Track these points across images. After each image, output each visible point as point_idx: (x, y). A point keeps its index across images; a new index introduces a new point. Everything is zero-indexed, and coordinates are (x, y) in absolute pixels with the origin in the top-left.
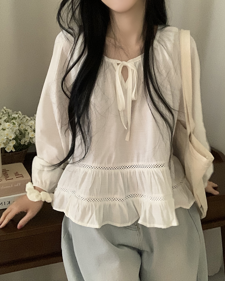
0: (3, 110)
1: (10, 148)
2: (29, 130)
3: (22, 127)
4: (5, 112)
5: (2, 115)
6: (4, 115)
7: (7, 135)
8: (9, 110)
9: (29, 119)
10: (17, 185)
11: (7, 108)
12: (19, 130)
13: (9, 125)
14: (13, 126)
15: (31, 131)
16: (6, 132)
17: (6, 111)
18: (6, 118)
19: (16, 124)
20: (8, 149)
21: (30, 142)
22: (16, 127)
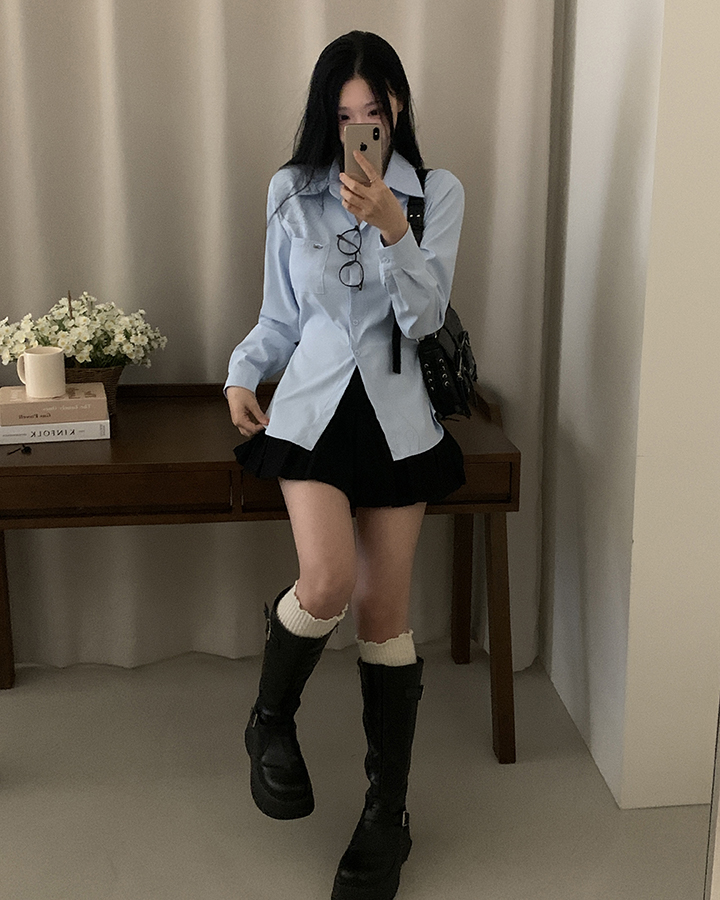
0: (82, 298)
1: (84, 356)
2: (116, 331)
3: (109, 327)
4: (85, 301)
6: (83, 306)
7: (80, 333)
9: (122, 313)
10: (85, 407)
11: (88, 294)
12: (101, 330)
14: (91, 323)
15: (120, 333)
16: (77, 330)
18: (86, 309)
19: (98, 321)
20: (81, 358)
21: (118, 352)
22: (97, 325)
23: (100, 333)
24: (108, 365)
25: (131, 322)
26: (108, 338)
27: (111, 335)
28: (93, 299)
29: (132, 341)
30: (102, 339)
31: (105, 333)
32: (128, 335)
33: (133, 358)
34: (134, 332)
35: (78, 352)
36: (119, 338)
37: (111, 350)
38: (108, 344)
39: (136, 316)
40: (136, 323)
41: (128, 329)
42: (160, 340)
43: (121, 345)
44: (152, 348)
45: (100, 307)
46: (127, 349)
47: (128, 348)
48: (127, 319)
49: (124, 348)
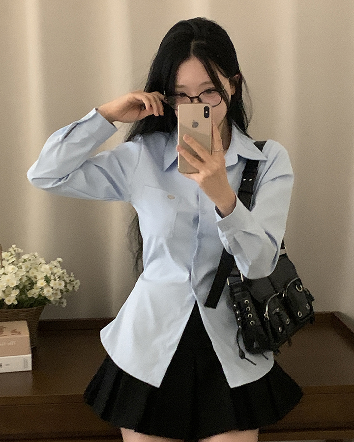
0: (11, 250)
1: (11, 299)
2: (39, 277)
3: (33, 273)
4: (14, 253)
5: (10, 256)
6: (12, 256)
7: (8, 280)
8: (20, 250)
9: (43, 262)
10: (11, 344)
11: (16, 247)
12: (26, 276)
13: (13, 269)
14: (18, 271)
15: (42, 279)
16: (7, 277)
17: (15, 251)
18: (14, 259)
19: (24, 269)
20: (9, 301)
21: (40, 295)
22: (23, 273)
23: (25, 279)
24: (31, 306)
25: (51, 269)
26: (32, 283)
27: (34, 280)
28: (20, 251)
29: (51, 285)
30: (27, 284)
31: (29, 279)
32: (47, 280)
33: (52, 299)
34: (52, 277)
35: (7, 296)
36: (41, 283)
37: (34, 293)
38: (32, 288)
39: (55, 263)
40: (55, 270)
41: (48, 275)
42: (74, 283)
43: (42, 289)
44: (67, 291)
45: (25, 257)
46: (47, 293)
47: (48, 291)
48: (47, 267)
49: (45, 291)
